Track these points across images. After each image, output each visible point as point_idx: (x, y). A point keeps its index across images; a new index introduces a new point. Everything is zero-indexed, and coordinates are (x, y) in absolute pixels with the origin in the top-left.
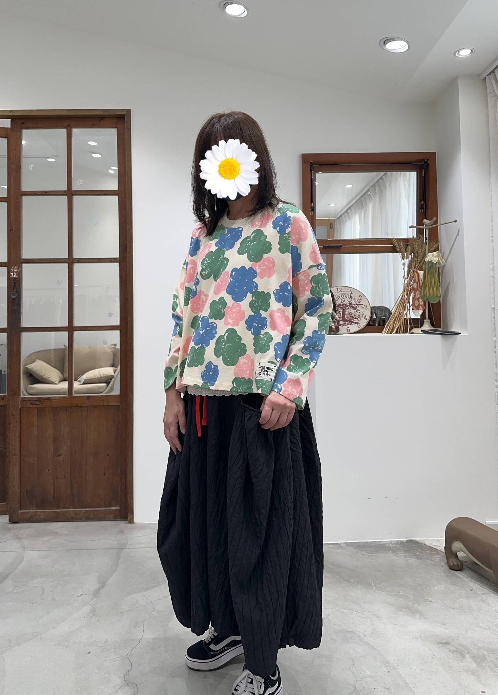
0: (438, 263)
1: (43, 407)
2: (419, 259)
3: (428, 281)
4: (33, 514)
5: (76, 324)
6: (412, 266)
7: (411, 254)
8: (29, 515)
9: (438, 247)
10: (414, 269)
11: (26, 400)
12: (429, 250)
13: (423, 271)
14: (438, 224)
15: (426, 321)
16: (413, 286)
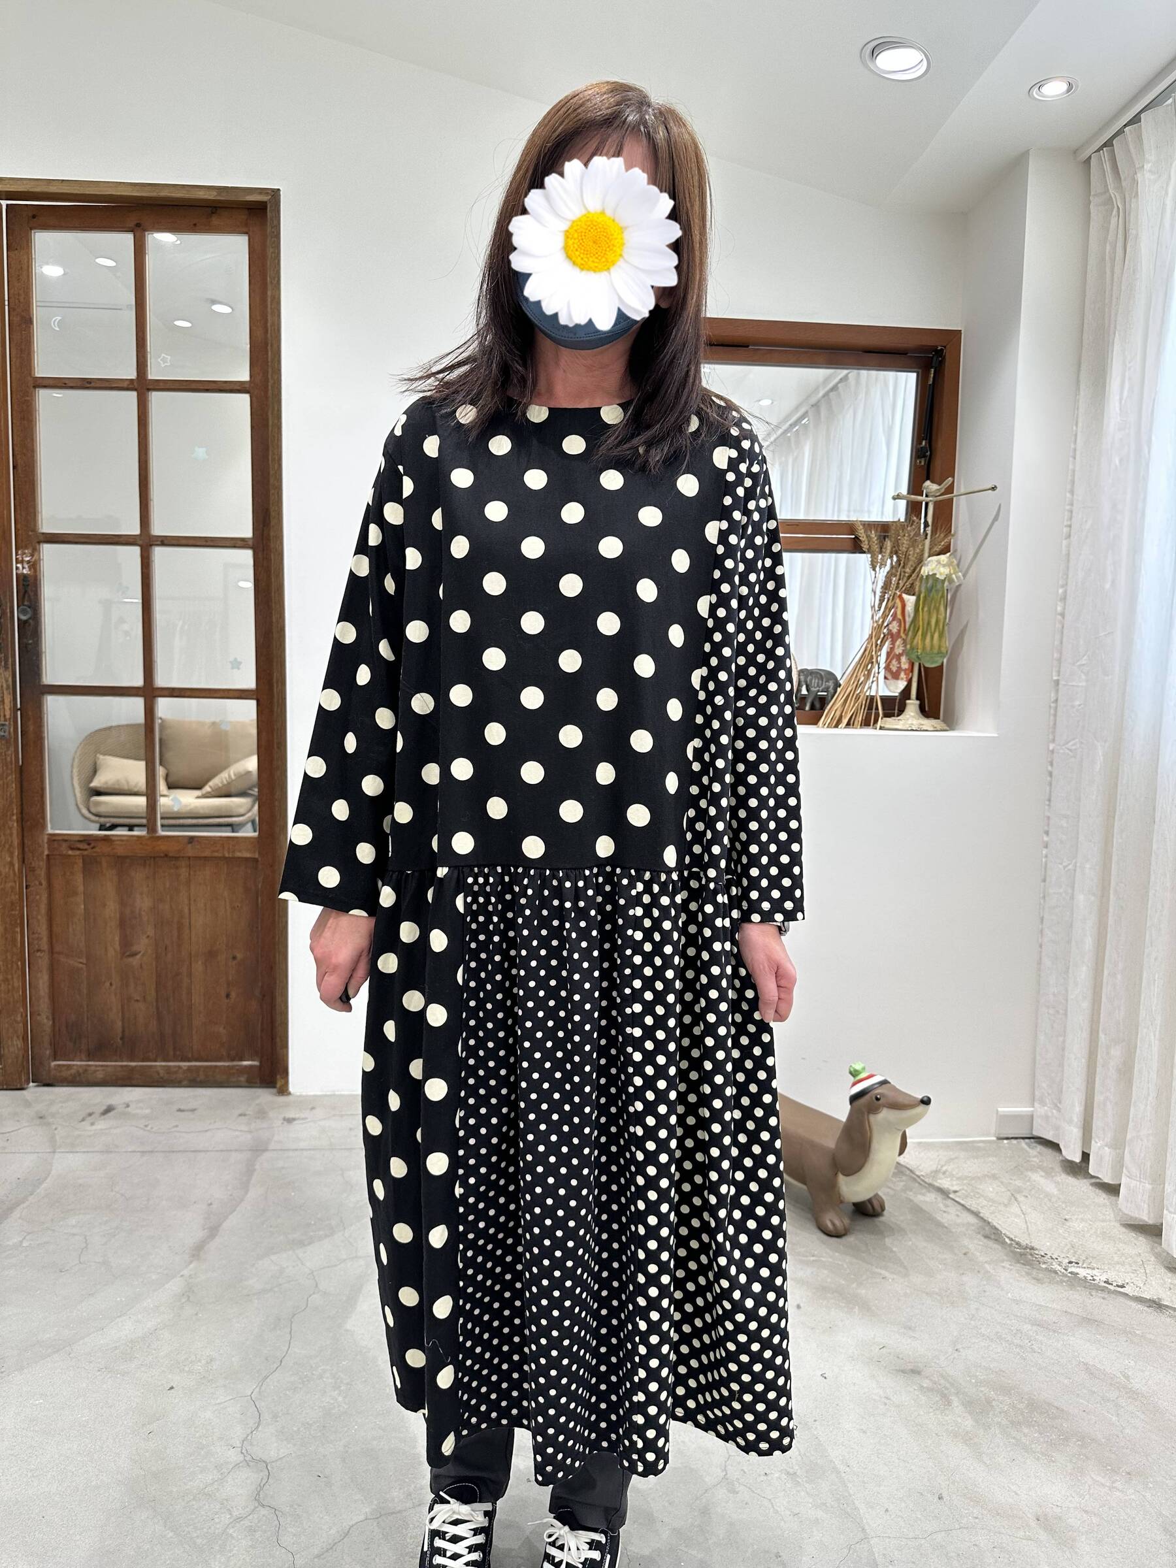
0: (949, 581)
1: (95, 854)
2: (907, 570)
3: (923, 619)
4: (81, 1071)
5: (161, 681)
6: (891, 583)
7: (891, 557)
8: (73, 1071)
9: (950, 544)
10: (897, 588)
11: (59, 840)
12: (930, 549)
13: (913, 595)
14: (953, 493)
15: (912, 704)
16: (890, 628)
